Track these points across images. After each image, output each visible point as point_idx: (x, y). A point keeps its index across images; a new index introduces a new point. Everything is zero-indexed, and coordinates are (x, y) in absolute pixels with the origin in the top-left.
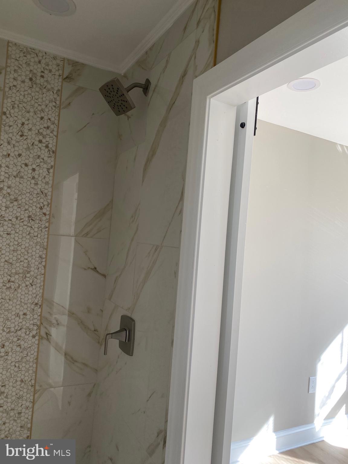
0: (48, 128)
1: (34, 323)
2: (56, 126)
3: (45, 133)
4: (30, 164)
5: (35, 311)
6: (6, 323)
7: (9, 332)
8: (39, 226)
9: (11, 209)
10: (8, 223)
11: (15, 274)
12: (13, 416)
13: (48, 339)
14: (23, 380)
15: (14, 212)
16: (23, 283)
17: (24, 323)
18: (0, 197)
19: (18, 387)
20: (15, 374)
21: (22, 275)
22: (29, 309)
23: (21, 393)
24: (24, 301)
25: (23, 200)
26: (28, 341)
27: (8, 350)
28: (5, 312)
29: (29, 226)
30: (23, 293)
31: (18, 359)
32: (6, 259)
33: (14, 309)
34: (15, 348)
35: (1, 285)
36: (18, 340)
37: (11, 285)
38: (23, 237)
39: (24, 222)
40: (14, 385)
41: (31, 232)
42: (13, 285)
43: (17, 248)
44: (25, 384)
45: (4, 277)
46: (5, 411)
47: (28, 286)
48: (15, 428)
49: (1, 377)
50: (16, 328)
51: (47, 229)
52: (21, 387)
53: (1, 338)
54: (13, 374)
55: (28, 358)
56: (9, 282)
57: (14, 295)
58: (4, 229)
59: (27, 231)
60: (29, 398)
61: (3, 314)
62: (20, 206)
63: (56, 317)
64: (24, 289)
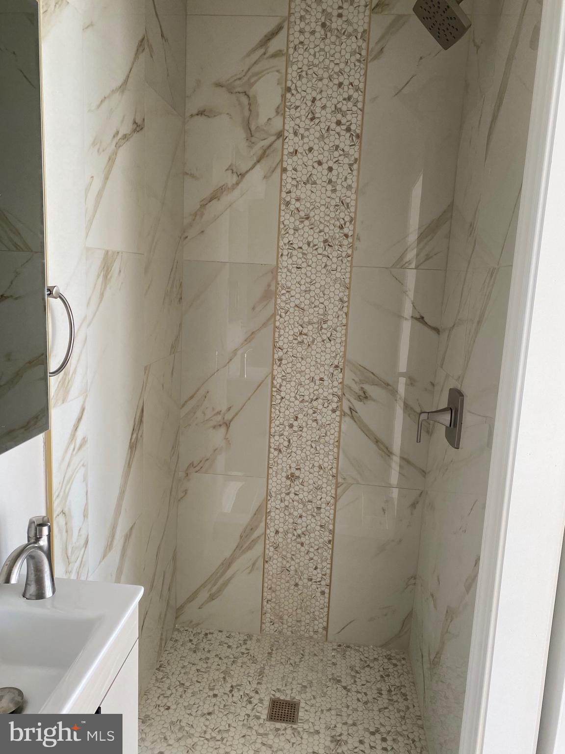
0: (349, 98)
1: (333, 392)
2: (362, 92)
3: (344, 108)
4: (325, 160)
5: (335, 376)
6: (299, 388)
7: (303, 401)
8: (338, 254)
9: (301, 232)
10: (298, 253)
11: (307, 324)
12: (311, 510)
13: (352, 417)
14: (322, 466)
15: (306, 235)
16: (318, 337)
17: (321, 391)
18: (288, 216)
19: (316, 474)
20: (311, 456)
21: (317, 326)
22: (327, 373)
23: (320, 483)
24: (321, 361)
25: (317, 218)
26: (327, 416)
27: (302, 424)
28: (297, 373)
29: (324, 256)
30: (319, 350)
31: (315, 438)
32: (297, 304)
33: (307, 371)
34: (310, 422)
35: (291, 338)
36: (314, 413)
37: (303, 338)
38: (317, 271)
39: (318, 250)
40: (312, 471)
41: (327, 263)
42: (306, 339)
43: (309, 288)
44: (324, 472)
45: (295, 327)
46: (301, 501)
47: (325, 341)
48: (313, 525)
49: (295, 457)
50: (311, 397)
51: (350, 258)
52: (320, 475)
53: (293, 408)
54: (309, 456)
55: (327, 438)
56: (301, 334)
57: (307, 352)
58: (293, 261)
59: (323, 263)
60: (330, 491)
61: (295, 376)
62: (312, 226)
63: (363, 387)
64: (320, 344)
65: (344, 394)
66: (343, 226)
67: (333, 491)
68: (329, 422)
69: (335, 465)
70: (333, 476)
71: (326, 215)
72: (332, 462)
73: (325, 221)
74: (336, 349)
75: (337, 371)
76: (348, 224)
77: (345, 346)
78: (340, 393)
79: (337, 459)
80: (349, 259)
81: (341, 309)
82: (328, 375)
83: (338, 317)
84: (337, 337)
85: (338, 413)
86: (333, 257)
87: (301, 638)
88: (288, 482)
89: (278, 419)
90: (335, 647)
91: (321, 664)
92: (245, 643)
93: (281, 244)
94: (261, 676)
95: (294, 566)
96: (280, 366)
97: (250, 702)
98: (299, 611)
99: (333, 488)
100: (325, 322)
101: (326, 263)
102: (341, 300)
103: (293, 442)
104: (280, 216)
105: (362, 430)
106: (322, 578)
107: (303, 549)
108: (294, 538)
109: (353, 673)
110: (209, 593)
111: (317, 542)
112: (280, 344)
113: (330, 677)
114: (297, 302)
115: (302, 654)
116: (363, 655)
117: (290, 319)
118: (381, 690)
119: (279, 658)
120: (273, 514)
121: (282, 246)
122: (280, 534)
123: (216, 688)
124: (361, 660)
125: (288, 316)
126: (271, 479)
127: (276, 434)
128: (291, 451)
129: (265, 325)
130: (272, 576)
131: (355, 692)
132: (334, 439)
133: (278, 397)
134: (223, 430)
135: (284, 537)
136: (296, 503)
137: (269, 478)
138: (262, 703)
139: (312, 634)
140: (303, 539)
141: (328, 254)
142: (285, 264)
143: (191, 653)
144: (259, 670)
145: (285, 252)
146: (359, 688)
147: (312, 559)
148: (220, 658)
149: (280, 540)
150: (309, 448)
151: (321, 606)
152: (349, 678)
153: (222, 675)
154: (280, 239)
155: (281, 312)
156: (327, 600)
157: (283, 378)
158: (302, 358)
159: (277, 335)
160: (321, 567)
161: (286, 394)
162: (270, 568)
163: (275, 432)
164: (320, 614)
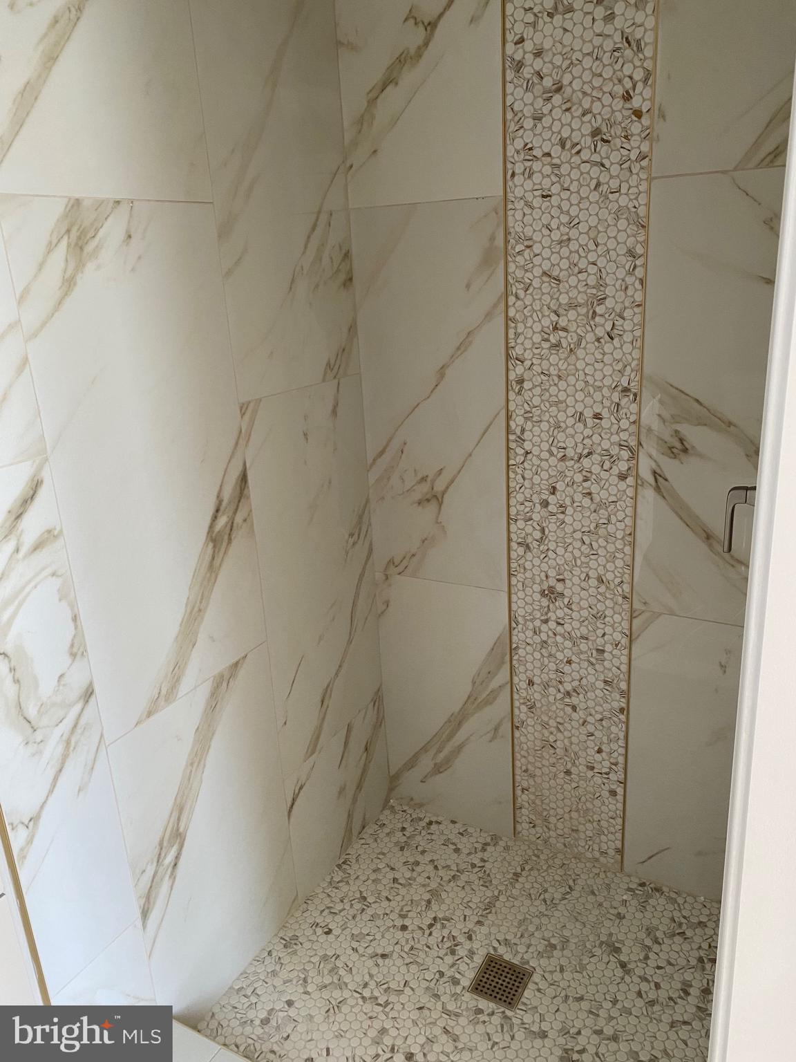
1: (620, 440)
5: (622, 408)
6: (555, 435)
7: (563, 458)
8: (622, 156)
9: (546, 121)
10: (544, 165)
11: (567, 308)
12: (586, 652)
13: (658, 489)
14: (603, 577)
15: (556, 127)
16: (588, 332)
17: (596, 438)
18: (519, 92)
19: (592, 591)
20: (582, 558)
21: (585, 310)
22: (606, 403)
23: (600, 607)
24: (595, 380)
25: (577, 85)
26: (610, 488)
27: (564, 500)
28: (551, 406)
29: (596, 164)
30: (589, 359)
31: (589, 526)
32: (545, 269)
33: (570, 401)
34: (578, 497)
35: (537, 338)
36: (585, 481)
37: (561, 337)
38: (582, 198)
39: (582, 153)
40: (584, 584)
41: (601, 180)
42: (566, 338)
43: (568, 234)
44: (607, 588)
45: (543, 316)
46: (568, 636)
47: (602, 340)
48: (591, 679)
49: (555, 559)
50: (579, 450)
51: (647, 159)
52: (600, 594)
53: (547, 471)
54: (580, 558)
55: (611, 528)
56: (555, 328)
57: (569, 365)
58: (534, 184)
59: (592, 179)
60: (620, 623)
61: (548, 411)
62: (568, 105)
63: (679, 429)
64: (591, 347)
65: (641, 444)
66: (632, 94)
67: (625, 625)
68: (614, 499)
69: (627, 578)
70: (625, 597)
71: (594, 75)
72: (621, 570)
73: (593, 88)
74: (624, 354)
75: (627, 399)
76: (640, 86)
77: (642, 349)
78: (633, 443)
79: (632, 567)
80: (644, 163)
81: (631, 272)
82: (609, 408)
83: (626, 288)
84: (624, 331)
85: (630, 480)
86: (612, 164)
87: (578, 857)
88: (545, 602)
89: (521, 491)
90: (633, 886)
91: (596, 912)
92: (484, 850)
93: (511, 151)
94: (488, 911)
95: (563, 741)
96: (519, 393)
97: (453, 952)
98: (574, 815)
99: (625, 618)
100: (602, 301)
101: (598, 178)
102: (631, 253)
103: (550, 531)
104: (504, 95)
105: (676, 513)
106: (610, 768)
107: (575, 716)
108: (559, 696)
109: (648, 942)
110: (433, 762)
111: (598, 708)
112: (518, 350)
113: (604, 938)
114: (546, 266)
115: (570, 887)
116: (680, 911)
117: (534, 300)
118: (691, 986)
119: (528, 886)
120: (521, 652)
121: (513, 157)
122: (535, 686)
123: (410, 914)
124: (673, 920)
125: (531, 294)
126: (516, 594)
127: (519, 517)
128: (546, 548)
129: (489, 315)
130: (527, 751)
131: (640, 977)
132: (624, 530)
133: (520, 451)
134: (433, 506)
135: (543, 692)
136: (559, 638)
137: (513, 592)
138: (471, 958)
139: (597, 855)
140: (575, 700)
141: (602, 158)
142: (519, 192)
143: (397, 849)
144: (488, 900)
145: (519, 168)
146: (649, 971)
147: (592, 735)
148: (436, 867)
149: (537, 696)
150: (578, 544)
151: (611, 814)
152: (637, 949)
153: (427, 896)
154: (508, 142)
155: (517, 289)
156: (620, 806)
157: (526, 415)
158: (559, 377)
159: (511, 332)
160: (609, 750)
161: (534, 445)
162: (523, 739)
163: (518, 514)
164: (609, 826)
